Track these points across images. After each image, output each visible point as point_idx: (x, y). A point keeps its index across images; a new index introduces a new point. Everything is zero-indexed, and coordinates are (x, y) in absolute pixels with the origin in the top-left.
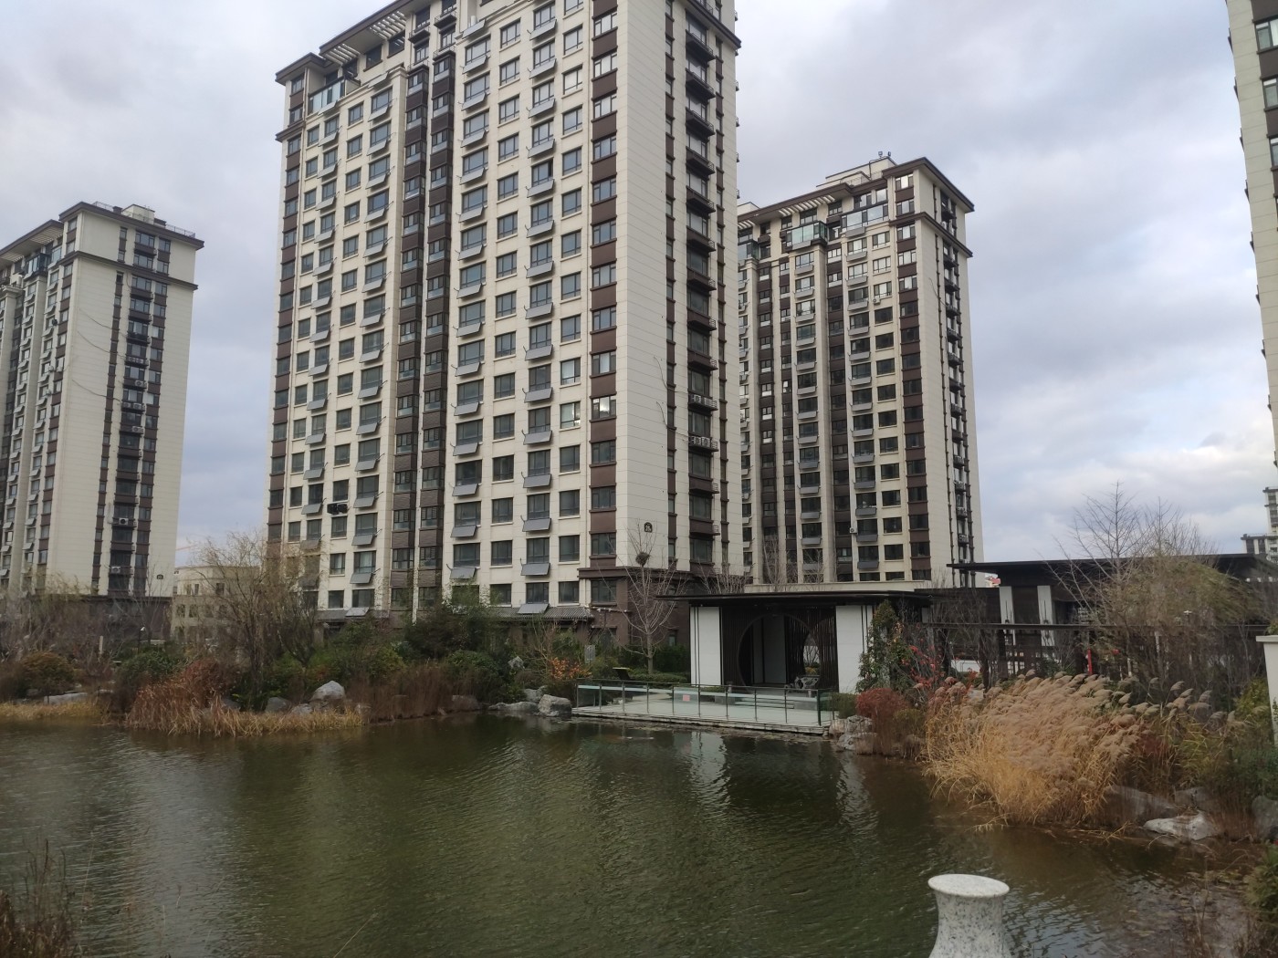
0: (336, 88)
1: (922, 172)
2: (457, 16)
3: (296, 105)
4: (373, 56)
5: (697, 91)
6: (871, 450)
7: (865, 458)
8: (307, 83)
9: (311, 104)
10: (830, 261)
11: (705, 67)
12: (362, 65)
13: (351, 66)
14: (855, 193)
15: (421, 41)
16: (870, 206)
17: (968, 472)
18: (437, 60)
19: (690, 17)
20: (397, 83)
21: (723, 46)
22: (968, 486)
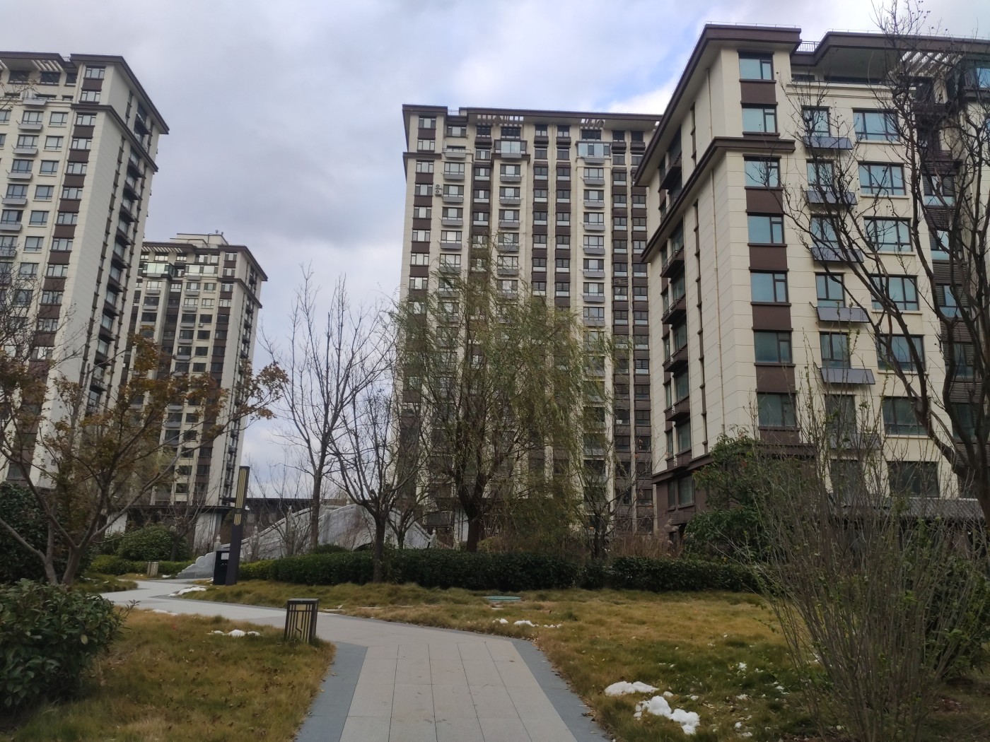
1: (243, 254)
5: (129, 194)
10: (172, 290)
11: (135, 180)
14: (197, 252)
16: (205, 264)
19: (133, 150)
21: (147, 169)
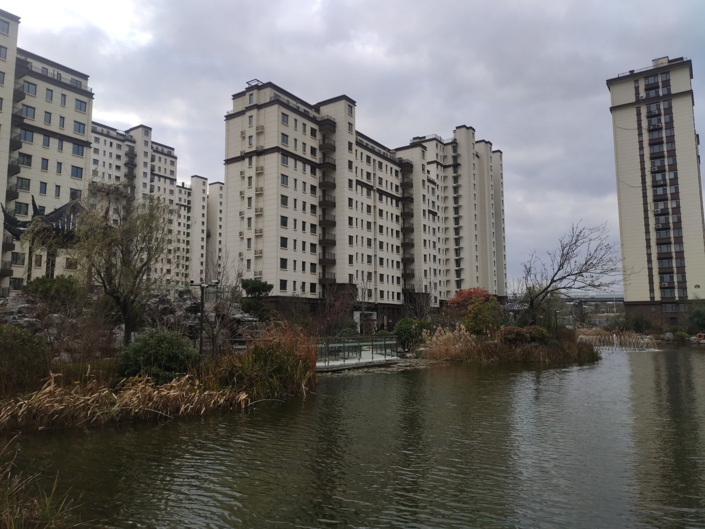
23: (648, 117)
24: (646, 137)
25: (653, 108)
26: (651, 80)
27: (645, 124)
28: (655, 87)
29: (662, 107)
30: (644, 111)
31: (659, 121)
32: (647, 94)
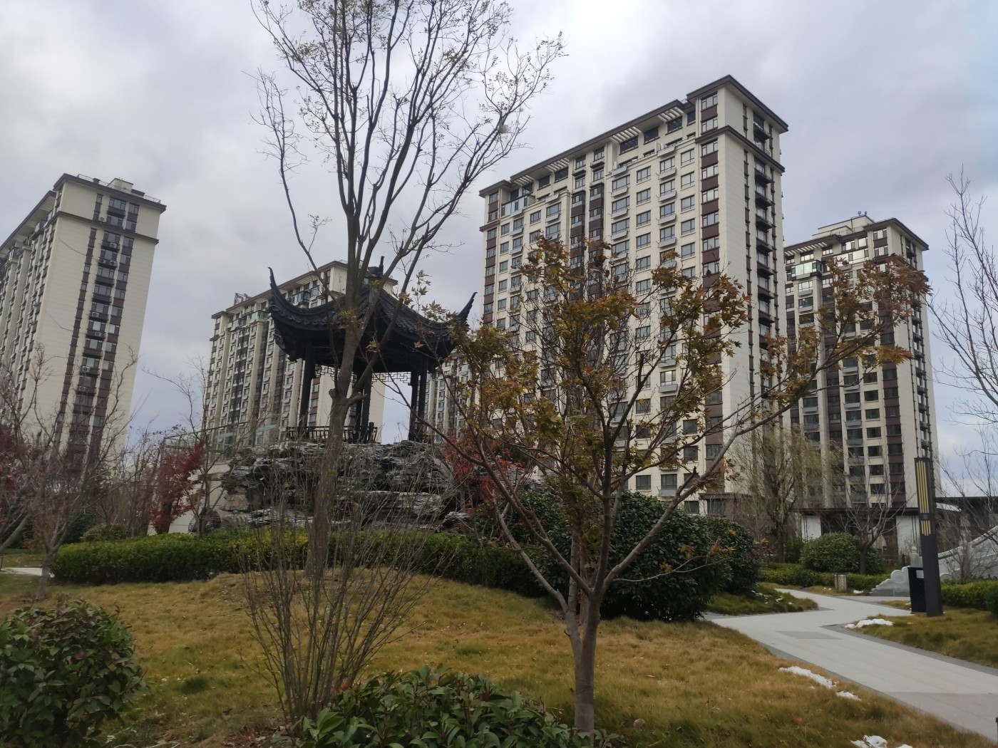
0: (521, 201)
1: (894, 228)
2: (605, 162)
3: (493, 209)
4: (544, 181)
5: (762, 203)
6: (859, 418)
7: (855, 422)
8: (500, 196)
9: (503, 210)
10: (824, 287)
11: (765, 187)
12: (536, 186)
13: (529, 186)
14: (842, 240)
15: (580, 175)
16: (853, 250)
17: (930, 433)
18: (592, 188)
19: (757, 160)
20: (564, 200)
21: (774, 173)
22: (930, 443)
23: (103, 247)
24: (94, 270)
25: (112, 238)
26: (117, 204)
27: (97, 253)
28: (120, 215)
29: (121, 243)
30: (100, 236)
31: (114, 258)
32: (109, 219)
